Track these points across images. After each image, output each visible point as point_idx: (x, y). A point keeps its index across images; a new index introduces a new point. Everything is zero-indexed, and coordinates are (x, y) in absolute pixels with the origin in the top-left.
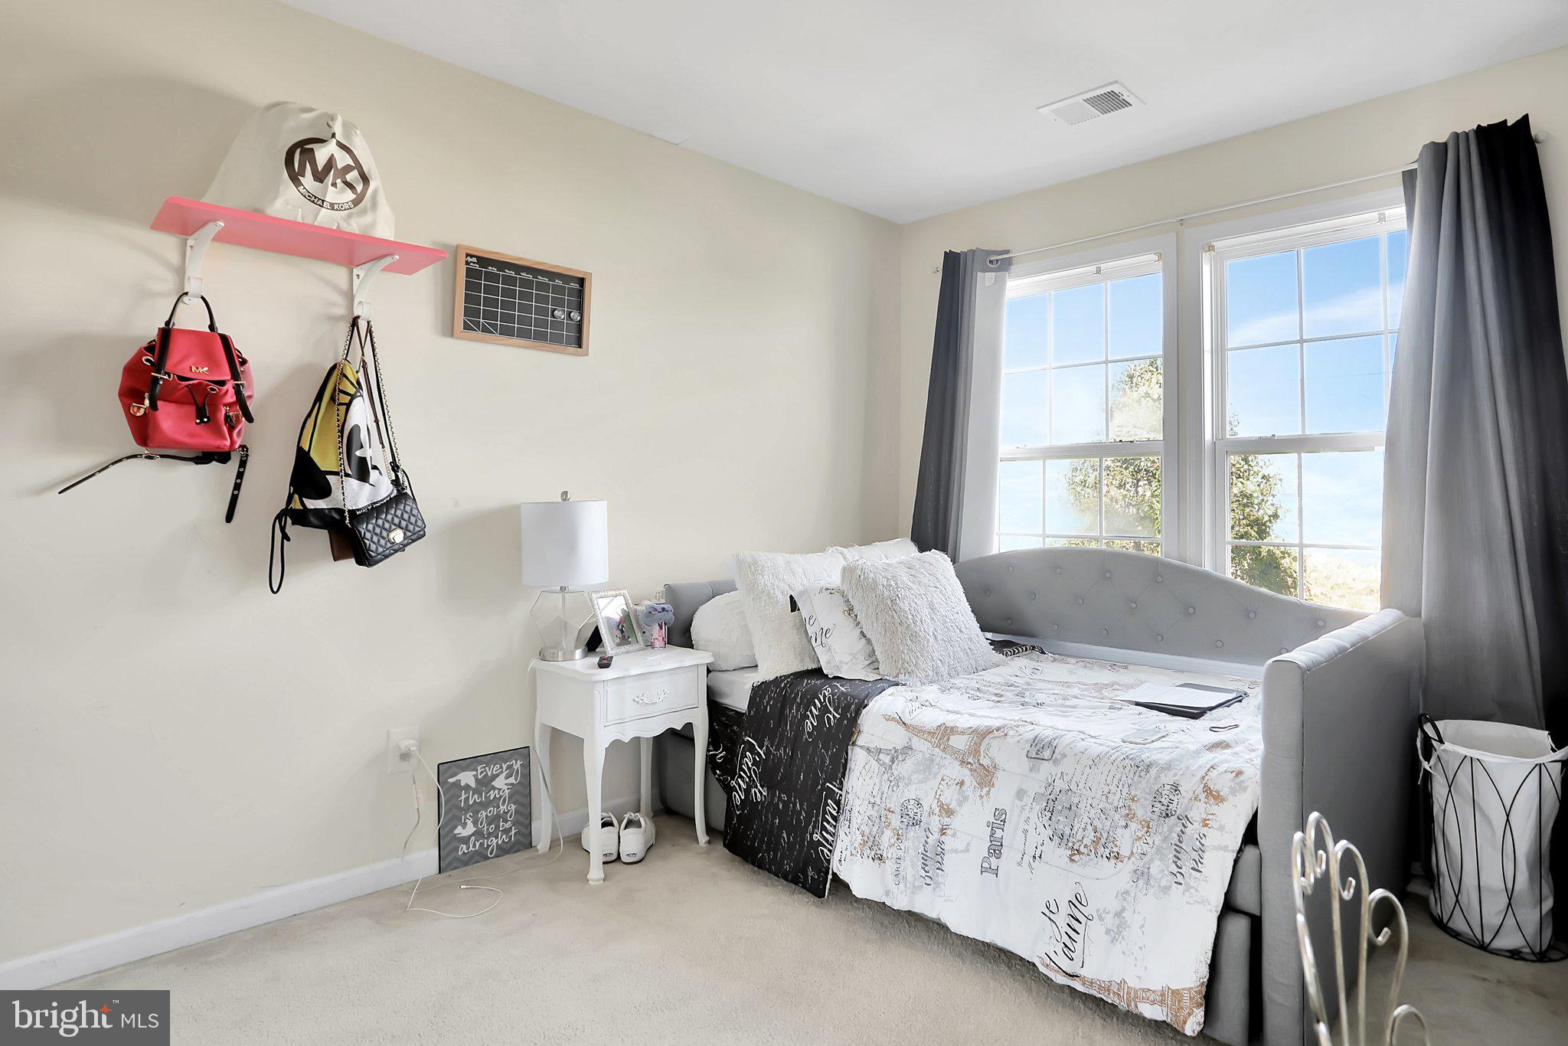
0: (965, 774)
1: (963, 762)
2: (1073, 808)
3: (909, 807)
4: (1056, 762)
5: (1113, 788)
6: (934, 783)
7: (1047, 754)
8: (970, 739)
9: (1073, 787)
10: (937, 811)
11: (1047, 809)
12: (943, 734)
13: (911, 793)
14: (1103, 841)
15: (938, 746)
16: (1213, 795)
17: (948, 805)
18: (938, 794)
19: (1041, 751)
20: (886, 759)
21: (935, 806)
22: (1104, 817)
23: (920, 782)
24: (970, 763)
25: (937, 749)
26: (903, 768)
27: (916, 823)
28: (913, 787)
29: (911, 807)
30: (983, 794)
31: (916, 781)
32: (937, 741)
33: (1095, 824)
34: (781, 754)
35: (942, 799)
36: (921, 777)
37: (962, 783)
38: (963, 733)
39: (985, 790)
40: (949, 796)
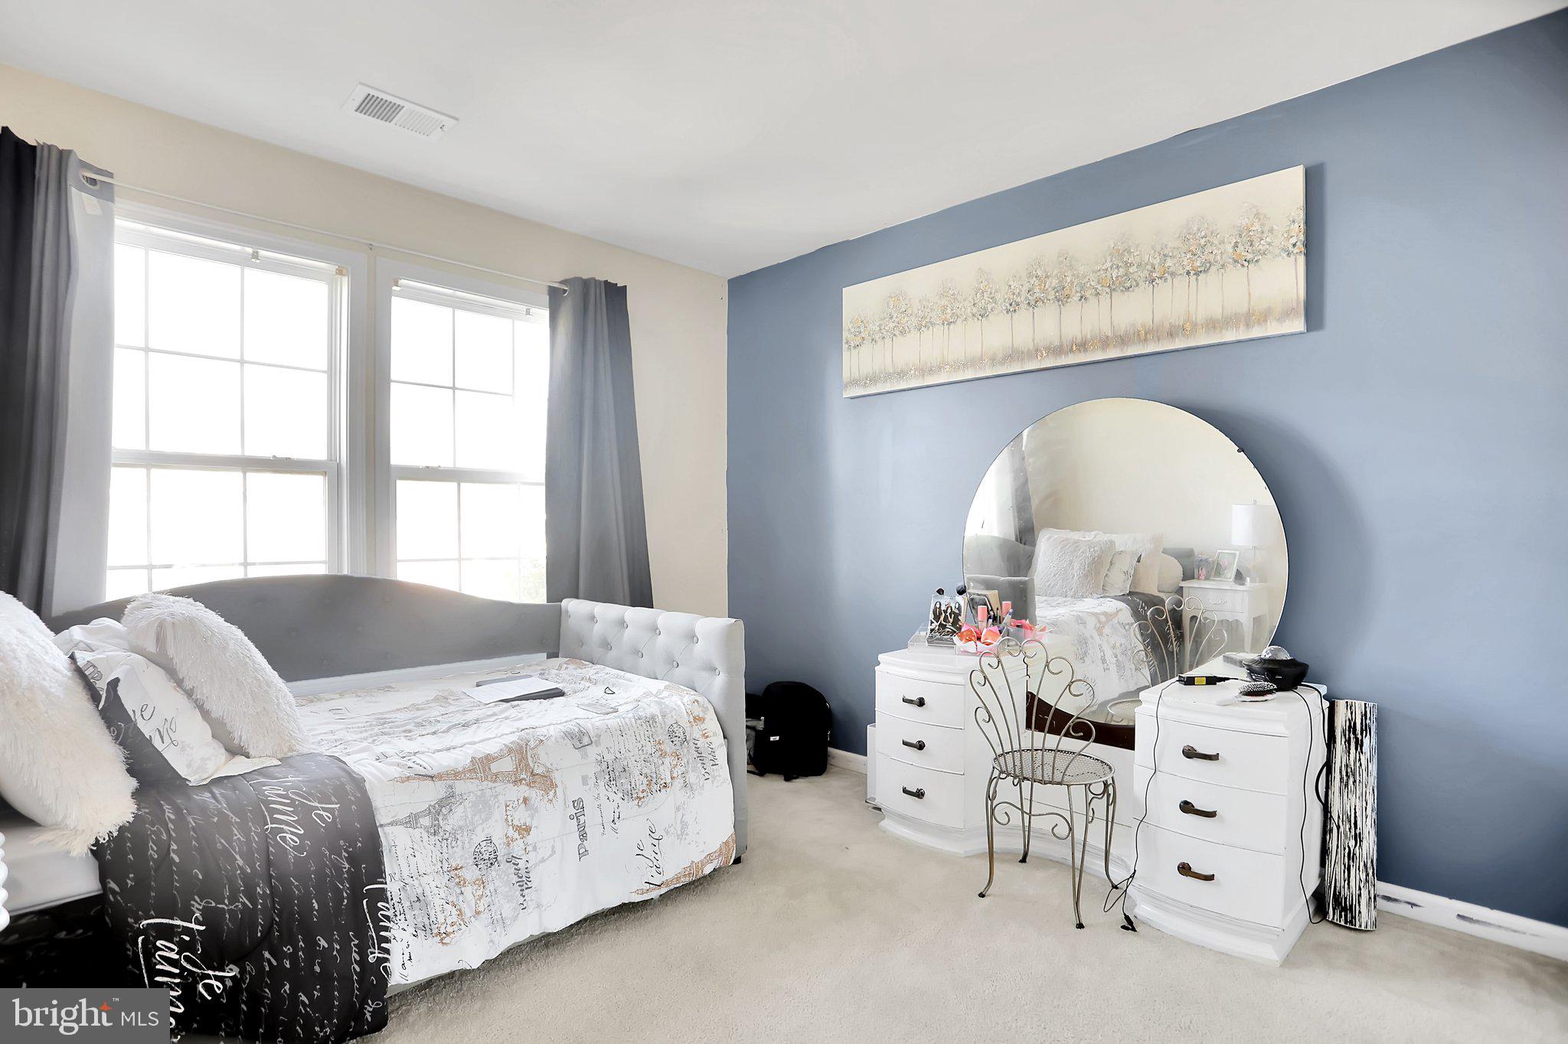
0: (523, 790)
1: (517, 782)
2: (627, 769)
3: (482, 851)
4: (598, 744)
5: (642, 742)
6: (498, 814)
7: (586, 740)
8: (513, 759)
9: (618, 755)
10: (516, 835)
11: (612, 779)
12: (481, 767)
13: (479, 837)
14: (654, 780)
15: (486, 779)
16: (698, 720)
17: (525, 824)
18: (510, 821)
19: (579, 739)
20: (426, 821)
21: (511, 832)
22: (648, 764)
23: (486, 820)
24: (523, 779)
25: (486, 783)
26: (453, 820)
27: (493, 861)
28: (479, 830)
29: (484, 849)
30: (550, 797)
31: (481, 821)
32: (482, 775)
33: (644, 772)
34: (243, 904)
35: (516, 823)
36: (483, 816)
37: (525, 800)
38: (502, 757)
39: (551, 793)
40: (521, 816)
